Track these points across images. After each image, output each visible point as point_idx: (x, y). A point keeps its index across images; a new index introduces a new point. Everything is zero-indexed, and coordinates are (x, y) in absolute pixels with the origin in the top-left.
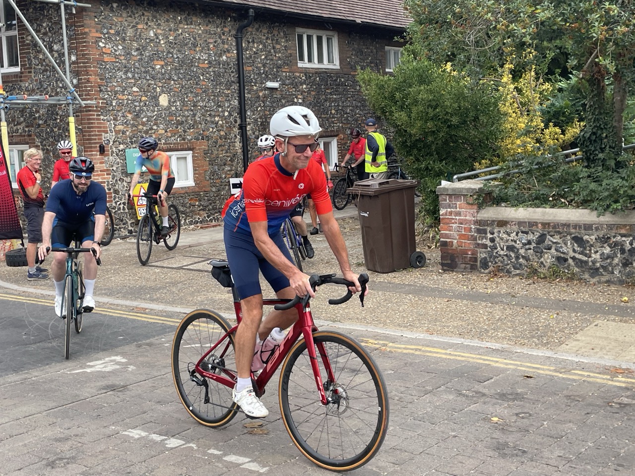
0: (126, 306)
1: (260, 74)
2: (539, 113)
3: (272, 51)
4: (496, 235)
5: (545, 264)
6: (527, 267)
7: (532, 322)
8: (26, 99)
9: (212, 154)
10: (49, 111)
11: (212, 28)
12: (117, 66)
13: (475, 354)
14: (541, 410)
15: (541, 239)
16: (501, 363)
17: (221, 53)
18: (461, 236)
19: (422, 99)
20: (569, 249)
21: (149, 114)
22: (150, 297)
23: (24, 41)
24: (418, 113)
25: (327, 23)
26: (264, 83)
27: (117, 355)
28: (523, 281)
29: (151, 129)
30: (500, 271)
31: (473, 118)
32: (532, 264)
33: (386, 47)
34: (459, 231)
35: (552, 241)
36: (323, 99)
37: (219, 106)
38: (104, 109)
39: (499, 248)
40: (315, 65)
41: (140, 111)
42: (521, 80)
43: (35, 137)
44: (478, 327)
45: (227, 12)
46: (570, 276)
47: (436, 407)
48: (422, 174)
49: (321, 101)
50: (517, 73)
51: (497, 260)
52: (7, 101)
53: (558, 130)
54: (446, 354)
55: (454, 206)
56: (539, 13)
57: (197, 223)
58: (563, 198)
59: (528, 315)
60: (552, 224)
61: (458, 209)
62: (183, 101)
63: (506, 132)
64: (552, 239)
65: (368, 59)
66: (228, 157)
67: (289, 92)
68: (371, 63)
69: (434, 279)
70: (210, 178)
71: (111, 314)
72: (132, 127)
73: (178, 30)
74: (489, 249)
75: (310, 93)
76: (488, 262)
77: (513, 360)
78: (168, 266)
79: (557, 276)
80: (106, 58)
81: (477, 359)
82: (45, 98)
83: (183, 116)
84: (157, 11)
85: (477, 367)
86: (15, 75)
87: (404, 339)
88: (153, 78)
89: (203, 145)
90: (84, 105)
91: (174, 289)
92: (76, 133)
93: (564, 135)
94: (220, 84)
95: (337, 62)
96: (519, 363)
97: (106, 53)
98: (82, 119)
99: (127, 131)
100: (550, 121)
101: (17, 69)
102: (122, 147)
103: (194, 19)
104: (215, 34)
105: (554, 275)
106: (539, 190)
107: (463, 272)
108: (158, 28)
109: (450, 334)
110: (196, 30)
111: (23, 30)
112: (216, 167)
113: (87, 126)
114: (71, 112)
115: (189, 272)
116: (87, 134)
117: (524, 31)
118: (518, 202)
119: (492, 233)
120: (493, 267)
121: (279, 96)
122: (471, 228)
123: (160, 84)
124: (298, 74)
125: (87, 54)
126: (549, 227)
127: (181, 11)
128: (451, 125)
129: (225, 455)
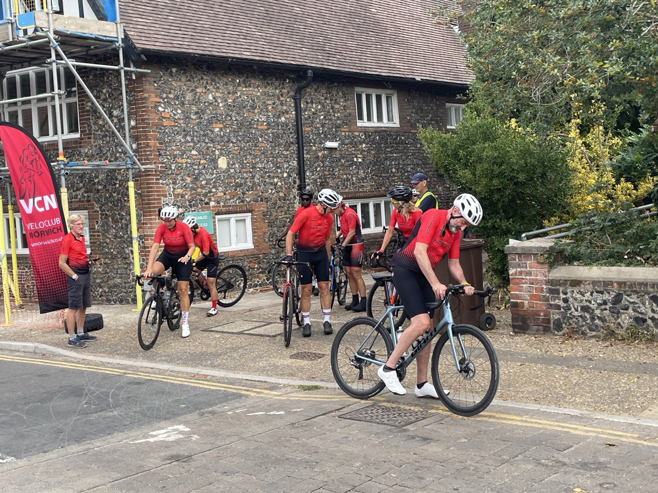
0: (187, 373)
1: (319, 134)
2: (609, 169)
3: (331, 111)
4: (569, 295)
5: (622, 325)
6: (603, 329)
7: (612, 386)
8: (86, 165)
9: (271, 215)
10: (109, 176)
11: (270, 90)
12: (176, 130)
13: (553, 421)
14: (626, 480)
15: (618, 299)
16: (580, 430)
17: (279, 115)
18: (532, 297)
19: (487, 156)
20: (647, 308)
21: (208, 177)
22: (211, 364)
23: (84, 108)
24: (483, 171)
25: (387, 82)
26: (323, 143)
27: (179, 424)
28: (600, 343)
29: (210, 192)
30: (575, 333)
31: (541, 175)
32: (608, 326)
33: (447, 104)
34: (530, 292)
35: (628, 301)
36: (383, 158)
37: (278, 167)
38: (163, 174)
39: (573, 309)
40: (375, 123)
41: (198, 174)
42: (589, 135)
43: (95, 203)
44: (555, 392)
45: (285, 74)
46: (649, 337)
47: (514, 477)
48: (488, 233)
49: (381, 160)
50: (585, 128)
51: (571, 321)
52: (67, 168)
53: (630, 185)
54: (521, 421)
55: (524, 265)
56: (607, 68)
57: (256, 287)
58: (638, 256)
59: (607, 379)
60: (628, 283)
61: (528, 269)
62: (242, 163)
63: (576, 189)
64: (628, 298)
65: (428, 116)
66: (287, 218)
67: (349, 151)
68: (431, 120)
69: (505, 342)
70: (269, 240)
71: (172, 381)
72: (191, 191)
73: (236, 93)
74: (562, 310)
75: (370, 152)
76: (561, 324)
77: (593, 427)
78: (228, 331)
79: (635, 337)
80: (165, 122)
81: (555, 426)
82: (105, 164)
83: (243, 178)
84: (216, 75)
85: (556, 435)
86: (75, 141)
88: (212, 141)
89: (263, 207)
90: (143, 170)
91: (235, 355)
92: (136, 197)
93: (637, 190)
94: (279, 145)
95: (397, 120)
96: (600, 430)
97: (165, 118)
98: (141, 184)
99: (186, 194)
100: (621, 176)
101: (77, 136)
103: (253, 81)
104: (273, 96)
105: (633, 336)
106: (613, 248)
107: (535, 334)
108: (217, 91)
109: (525, 400)
110: (254, 93)
111: (83, 96)
112: (275, 229)
113: (146, 190)
114: (131, 176)
115: (250, 337)
116: (146, 198)
117: (592, 86)
118: (591, 260)
119: (566, 294)
120: (568, 328)
121: (338, 156)
122: (543, 288)
123: (219, 147)
124: (357, 134)
125: (148, 119)
126: (625, 286)
127: (239, 74)
128: (518, 182)
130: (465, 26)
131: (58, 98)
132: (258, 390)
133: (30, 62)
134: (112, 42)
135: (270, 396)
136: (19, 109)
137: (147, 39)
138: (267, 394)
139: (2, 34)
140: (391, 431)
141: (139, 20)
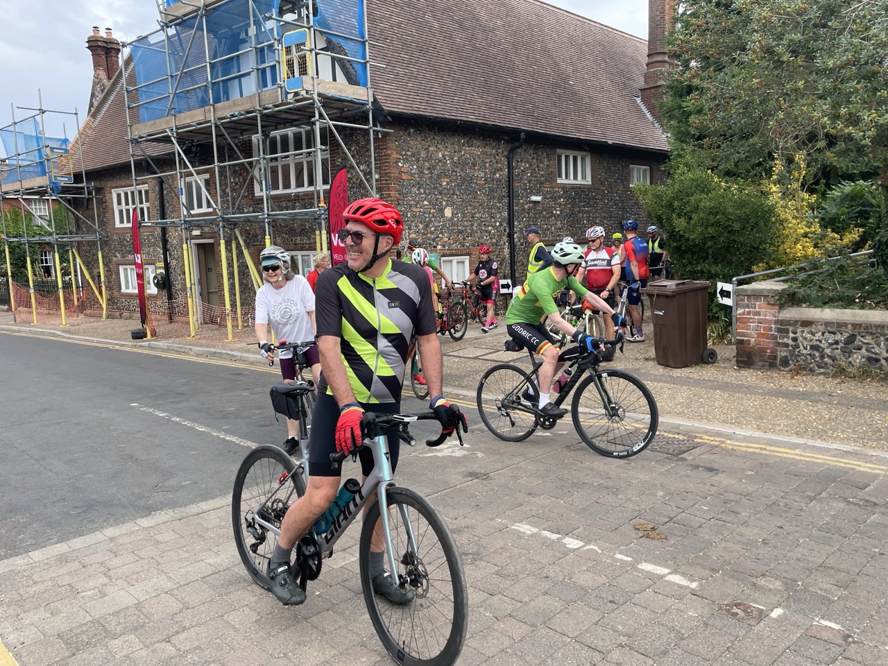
1: (526, 189)
3: (537, 169)
4: (799, 334)
5: (854, 364)
6: (833, 366)
7: (868, 423)
11: (488, 150)
12: (412, 183)
13: (829, 456)
15: (851, 339)
17: (495, 171)
18: (760, 335)
20: (882, 349)
21: (436, 225)
23: (335, 163)
25: (583, 144)
26: (529, 197)
28: (830, 379)
29: (438, 237)
30: (803, 369)
32: (838, 364)
33: (630, 166)
34: (757, 330)
35: (862, 342)
36: (577, 211)
37: (492, 217)
39: (802, 348)
40: (571, 181)
41: (430, 221)
44: (812, 427)
45: (501, 136)
46: (883, 376)
49: (575, 213)
51: (799, 359)
53: (836, 235)
55: (753, 306)
58: (869, 300)
59: (859, 416)
60: (863, 325)
61: (757, 309)
62: (463, 213)
64: (862, 339)
65: (615, 176)
67: (549, 205)
69: (733, 376)
72: (422, 236)
73: (461, 152)
74: (790, 348)
75: (566, 206)
76: (788, 361)
78: (464, 356)
79: (867, 376)
80: (404, 176)
83: (463, 226)
86: (327, 192)
87: (739, 437)
88: (440, 193)
93: (843, 240)
94: (493, 198)
95: (589, 178)
97: (404, 172)
99: (418, 238)
100: (827, 227)
101: (328, 187)
103: (475, 142)
104: (490, 155)
105: (864, 374)
106: (842, 292)
107: (760, 369)
108: (445, 150)
109: (786, 433)
110: (475, 152)
111: (334, 153)
115: (486, 362)
118: (822, 303)
119: (795, 333)
120: (795, 365)
121: (541, 208)
122: (772, 327)
123: (446, 199)
124: (557, 189)
125: (389, 173)
126: (860, 328)
127: (464, 135)
128: (732, 230)
129: (637, 562)
130: (647, 98)
131: (319, 153)
133: (291, 123)
134: (363, 104)
136: (279, 164)
137: (392, 102)
139: (272, 97)
140: (670, 459)
141: (385, 86)
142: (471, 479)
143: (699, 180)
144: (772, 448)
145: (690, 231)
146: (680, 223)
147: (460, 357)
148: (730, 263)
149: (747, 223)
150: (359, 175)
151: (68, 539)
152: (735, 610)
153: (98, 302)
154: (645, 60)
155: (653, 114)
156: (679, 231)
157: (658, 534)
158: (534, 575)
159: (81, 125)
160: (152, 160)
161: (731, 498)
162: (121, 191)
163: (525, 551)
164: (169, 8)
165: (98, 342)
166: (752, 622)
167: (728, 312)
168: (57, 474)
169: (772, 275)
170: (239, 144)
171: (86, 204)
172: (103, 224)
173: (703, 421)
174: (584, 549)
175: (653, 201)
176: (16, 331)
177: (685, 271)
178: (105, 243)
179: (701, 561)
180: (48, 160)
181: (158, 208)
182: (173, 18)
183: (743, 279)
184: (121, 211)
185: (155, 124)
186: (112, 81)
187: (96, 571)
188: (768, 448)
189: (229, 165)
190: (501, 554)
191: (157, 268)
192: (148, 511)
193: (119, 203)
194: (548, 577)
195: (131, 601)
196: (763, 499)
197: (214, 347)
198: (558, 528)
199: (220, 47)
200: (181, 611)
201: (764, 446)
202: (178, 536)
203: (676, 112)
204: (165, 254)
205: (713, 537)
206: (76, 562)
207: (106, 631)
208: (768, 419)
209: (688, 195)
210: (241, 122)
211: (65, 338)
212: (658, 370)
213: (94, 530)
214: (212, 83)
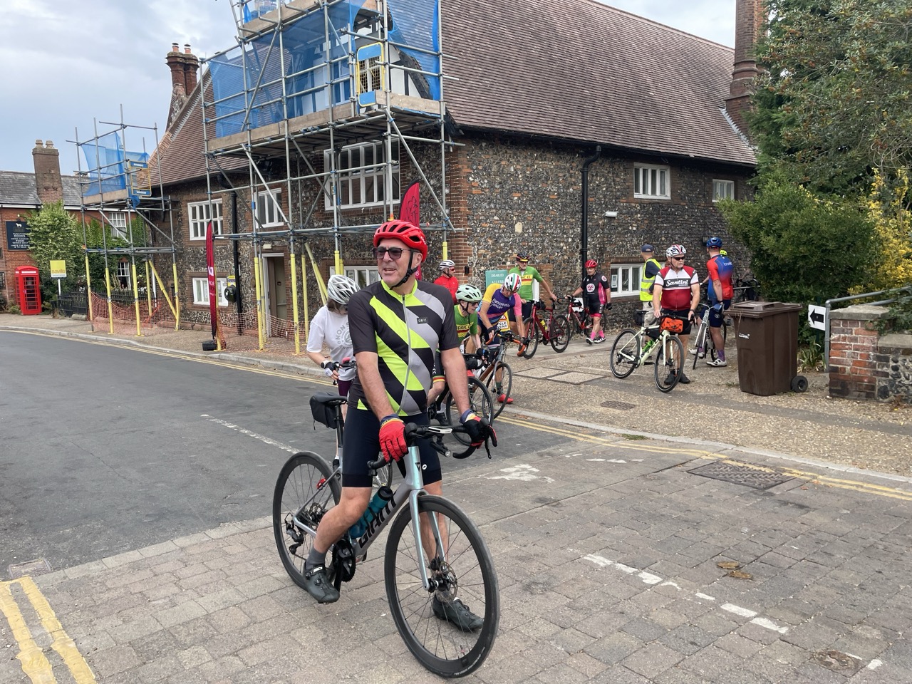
1: (601, 204)
3: (612, 183)
4: (900, 363)
9: (556, 276)
11: (562, 164)
12: (482, 198)
17: (568, 186)
21: (506, 240)
22: (527, 405)
23: (405, 178)
25: (663, 158)
26: (604, 213)
27: (524, 463)
29: (507, 253)
30: (904, 401)
33: (714, 180)
34: (853, 358)
36: (655, 227)
37: (564, 233)
38: (470, 235)
39: (903, 378)
40: (649, 196)
41: (499, 237)
45: (576, 150)
49: (653, 229)
51: (899, 390)
55: (849, 331)
61: (854, 335)
62: (534, 229)
65: (696, 190)
66: (569, 278)
67: (625, 221)
68: (699, 194)
69: (826, 406)
72: (491, 252)
73: (534, 166)
74: (890, 377)
75: (643, 222)
76: (888, 391)
78: (533, 376)
80: (474, 191)
82: (427, 225)
83: (534, 242)
84: (516, 149)
86: (396, 206)
87: (833, 472)
88: (511, 208)
89: (549, 268)
90: (456, 232)
91: (547, 399)
94: (566, 213)
95: (668, 193)
97: (474, 187)
98: (453, 244)
99: (488, 254)
101: (398, 202)
102: (483, 268)
103: (548, 156)
104: (564, 169)
107: (856, 399)
108: (517, 164)
109: (885, 470)
110: (548, 166)
111: (405, 167)
112: (559, 288)
113: (456, 249)
114: (445, 237)
115: (555, 383)
119: (896, 362)
120: (895, 396)
121: (616, 224)
122: (870, 355)
123: (517, 214)
124: (634, 205)
125: (458, 188)
127: (537, 149)
128: (826, 250)
129: (720, 603)
130: (733, 108)
131: (390, 167)
132: (584, 435)
133: (363, 137)
134: (435, 118)
135: (598, 443)
136: (350, 179)
137: (463, 116)
138: (593, 440)
139: (345, 112)
140: (756, 494)
141: (458, 99)
142: (540, 505)
143: (791, 196)
144: (870, 486)
145: (779, 250)
146: (768, 242)
147: (528, 377)
148: (823, 285)
149: (844, 242)
150: (429, 190)
151: (141, 547)
152: (829, 659)
153: (171, 313)
154: (732, 69)
155: (739, 126)
156: (767, 250)
157: (743, 574)
158: (608, 610)
159: (160, 140)
160: (227, 174)
161: (824, 539)
162: (197, 205)
163: (598, 584)
164: (247, 24)
165: (171, 353)
166: (848, 673)
167: (820, 337)
168: (131, 481)
169: (871, 298)
170: (311, 159)
171: (163, 217)
172: (178, 236)
173: (792, 453)
174: (663, 585)
175: (738, 218)
176: (93, 340)
177: (772, 292)
178: (180, 256)
179: (791, 605)
180: (128, 174)
181: (231, 221)
182: (251, 34)
183: (837, 303)
184: (196, 225)
185: (230, 139)
186: (190, 96)
187: (166, 580)
188: (865, 485)
189: (301, 180)
190: (573, 585)
191: (228, 281)
192: (217, 522)
193: (194, 217)
194: (623, 613)
195: (200, 613)
196: (860, 541)
197: (282, 360)
198: (633, 562)
199: (295, 62)
200: (249, 625)
201: (861, 484)
202: (246, 549)
203: (765, 124)
204: (236, 268)
205: (804, 579)
206: (148, 571)
207: (176, 642)
208: (865, 454)
209: (777, 212)
210: (314, 136)
211: (140, 348)
212: (741, 397)
213: (165, 539)
214: (288, 99)
